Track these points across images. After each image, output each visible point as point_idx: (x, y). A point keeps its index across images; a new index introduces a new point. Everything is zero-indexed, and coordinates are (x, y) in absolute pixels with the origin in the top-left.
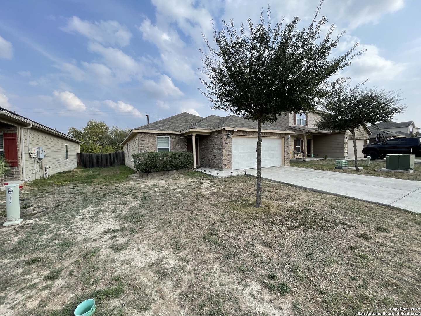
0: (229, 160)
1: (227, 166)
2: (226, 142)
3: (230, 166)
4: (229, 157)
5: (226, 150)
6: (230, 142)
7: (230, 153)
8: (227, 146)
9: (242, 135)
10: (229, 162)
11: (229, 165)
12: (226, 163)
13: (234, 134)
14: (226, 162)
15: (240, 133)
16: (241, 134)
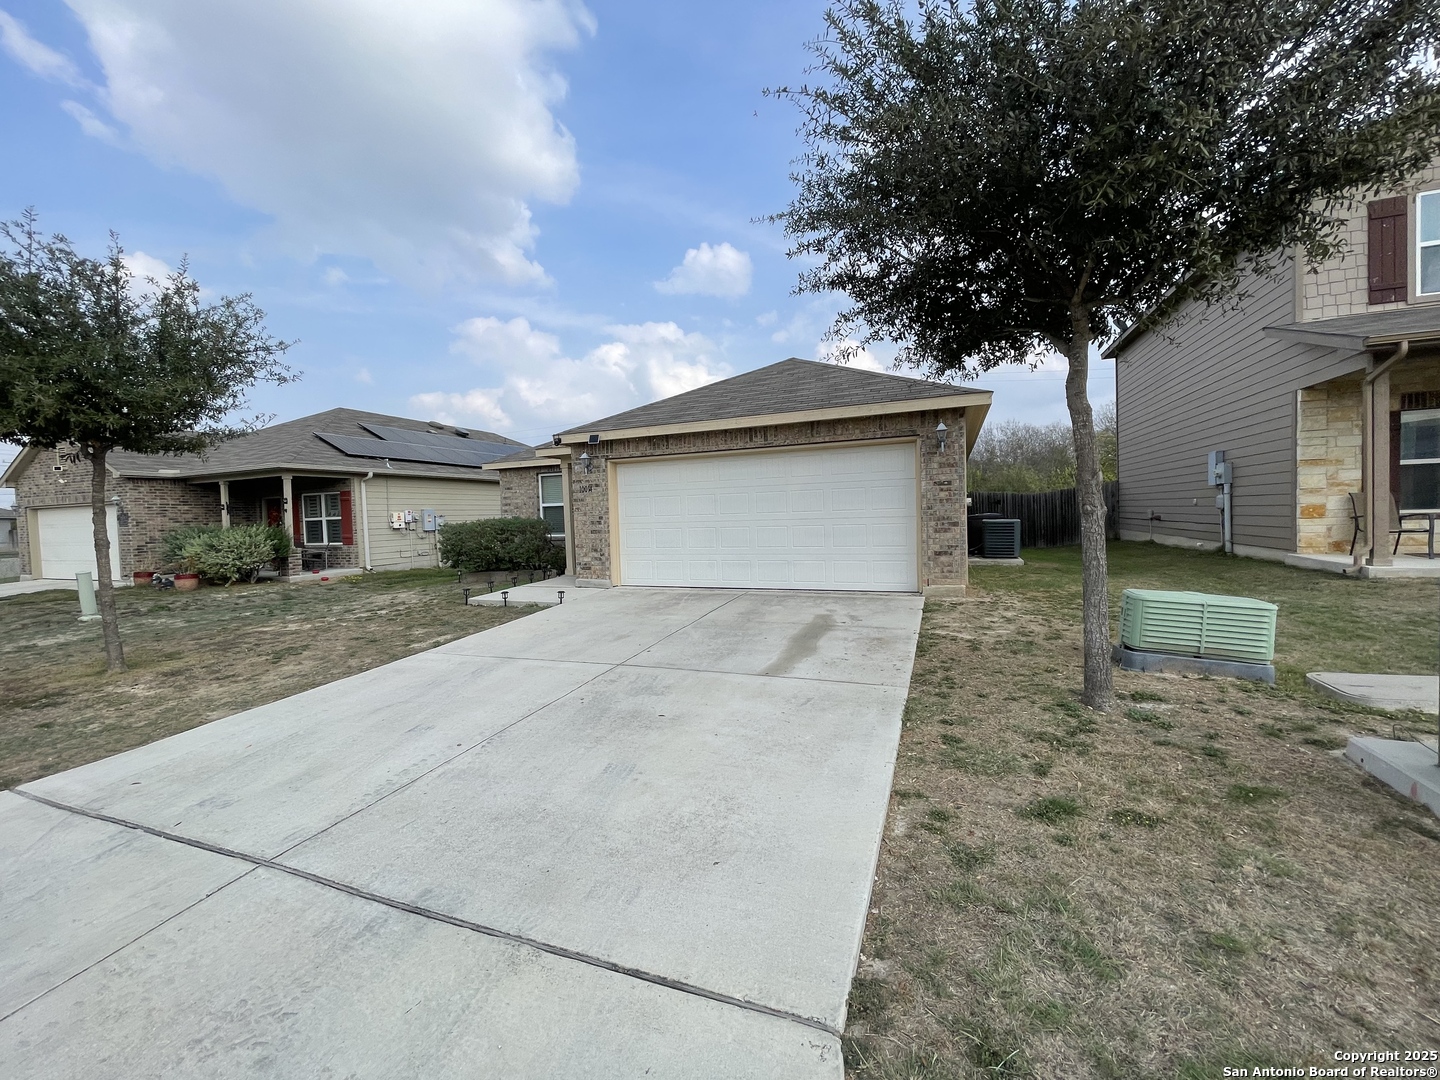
0: (596, 550)
1: (590, 568)
2: (584, 484)
3: (602, 570)
4: (595, 539)
5: (585, 514)
6: (597, 486)
7: (600, 523)
8: (589, 500)
9: (648, 452)
10: (597, 555)
11: (596, 565)
12: (586, 560)
13: (614, 455)
14: (586, 555)
15: (637, 447)
16: (645, 448)
